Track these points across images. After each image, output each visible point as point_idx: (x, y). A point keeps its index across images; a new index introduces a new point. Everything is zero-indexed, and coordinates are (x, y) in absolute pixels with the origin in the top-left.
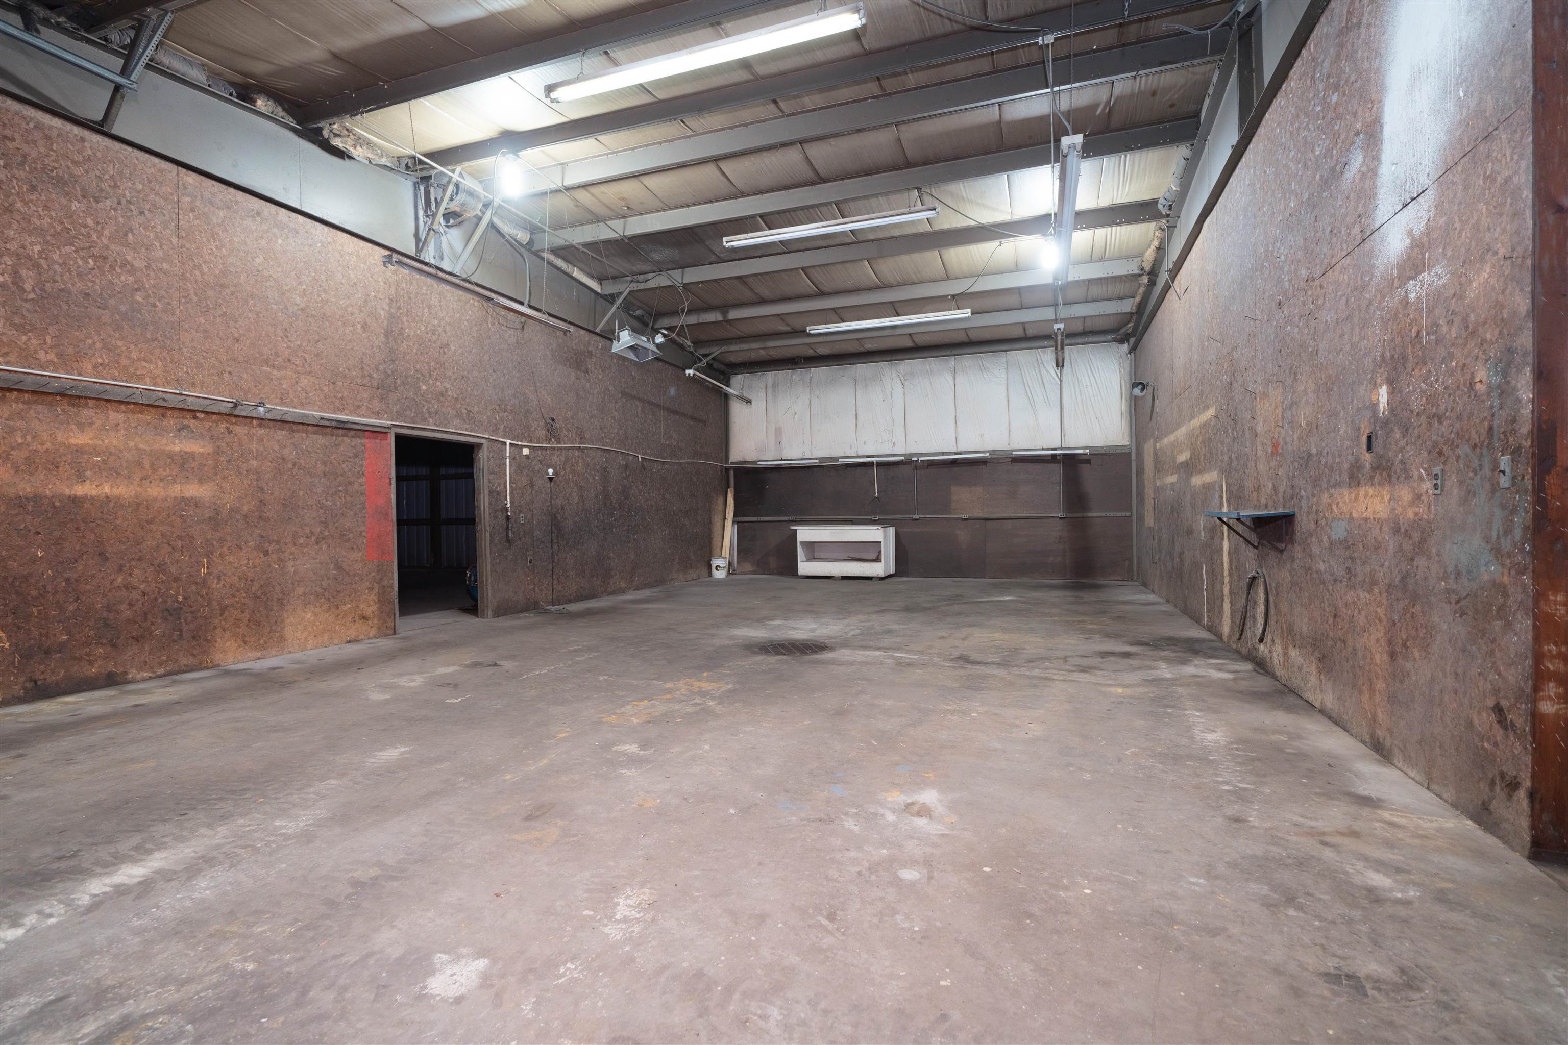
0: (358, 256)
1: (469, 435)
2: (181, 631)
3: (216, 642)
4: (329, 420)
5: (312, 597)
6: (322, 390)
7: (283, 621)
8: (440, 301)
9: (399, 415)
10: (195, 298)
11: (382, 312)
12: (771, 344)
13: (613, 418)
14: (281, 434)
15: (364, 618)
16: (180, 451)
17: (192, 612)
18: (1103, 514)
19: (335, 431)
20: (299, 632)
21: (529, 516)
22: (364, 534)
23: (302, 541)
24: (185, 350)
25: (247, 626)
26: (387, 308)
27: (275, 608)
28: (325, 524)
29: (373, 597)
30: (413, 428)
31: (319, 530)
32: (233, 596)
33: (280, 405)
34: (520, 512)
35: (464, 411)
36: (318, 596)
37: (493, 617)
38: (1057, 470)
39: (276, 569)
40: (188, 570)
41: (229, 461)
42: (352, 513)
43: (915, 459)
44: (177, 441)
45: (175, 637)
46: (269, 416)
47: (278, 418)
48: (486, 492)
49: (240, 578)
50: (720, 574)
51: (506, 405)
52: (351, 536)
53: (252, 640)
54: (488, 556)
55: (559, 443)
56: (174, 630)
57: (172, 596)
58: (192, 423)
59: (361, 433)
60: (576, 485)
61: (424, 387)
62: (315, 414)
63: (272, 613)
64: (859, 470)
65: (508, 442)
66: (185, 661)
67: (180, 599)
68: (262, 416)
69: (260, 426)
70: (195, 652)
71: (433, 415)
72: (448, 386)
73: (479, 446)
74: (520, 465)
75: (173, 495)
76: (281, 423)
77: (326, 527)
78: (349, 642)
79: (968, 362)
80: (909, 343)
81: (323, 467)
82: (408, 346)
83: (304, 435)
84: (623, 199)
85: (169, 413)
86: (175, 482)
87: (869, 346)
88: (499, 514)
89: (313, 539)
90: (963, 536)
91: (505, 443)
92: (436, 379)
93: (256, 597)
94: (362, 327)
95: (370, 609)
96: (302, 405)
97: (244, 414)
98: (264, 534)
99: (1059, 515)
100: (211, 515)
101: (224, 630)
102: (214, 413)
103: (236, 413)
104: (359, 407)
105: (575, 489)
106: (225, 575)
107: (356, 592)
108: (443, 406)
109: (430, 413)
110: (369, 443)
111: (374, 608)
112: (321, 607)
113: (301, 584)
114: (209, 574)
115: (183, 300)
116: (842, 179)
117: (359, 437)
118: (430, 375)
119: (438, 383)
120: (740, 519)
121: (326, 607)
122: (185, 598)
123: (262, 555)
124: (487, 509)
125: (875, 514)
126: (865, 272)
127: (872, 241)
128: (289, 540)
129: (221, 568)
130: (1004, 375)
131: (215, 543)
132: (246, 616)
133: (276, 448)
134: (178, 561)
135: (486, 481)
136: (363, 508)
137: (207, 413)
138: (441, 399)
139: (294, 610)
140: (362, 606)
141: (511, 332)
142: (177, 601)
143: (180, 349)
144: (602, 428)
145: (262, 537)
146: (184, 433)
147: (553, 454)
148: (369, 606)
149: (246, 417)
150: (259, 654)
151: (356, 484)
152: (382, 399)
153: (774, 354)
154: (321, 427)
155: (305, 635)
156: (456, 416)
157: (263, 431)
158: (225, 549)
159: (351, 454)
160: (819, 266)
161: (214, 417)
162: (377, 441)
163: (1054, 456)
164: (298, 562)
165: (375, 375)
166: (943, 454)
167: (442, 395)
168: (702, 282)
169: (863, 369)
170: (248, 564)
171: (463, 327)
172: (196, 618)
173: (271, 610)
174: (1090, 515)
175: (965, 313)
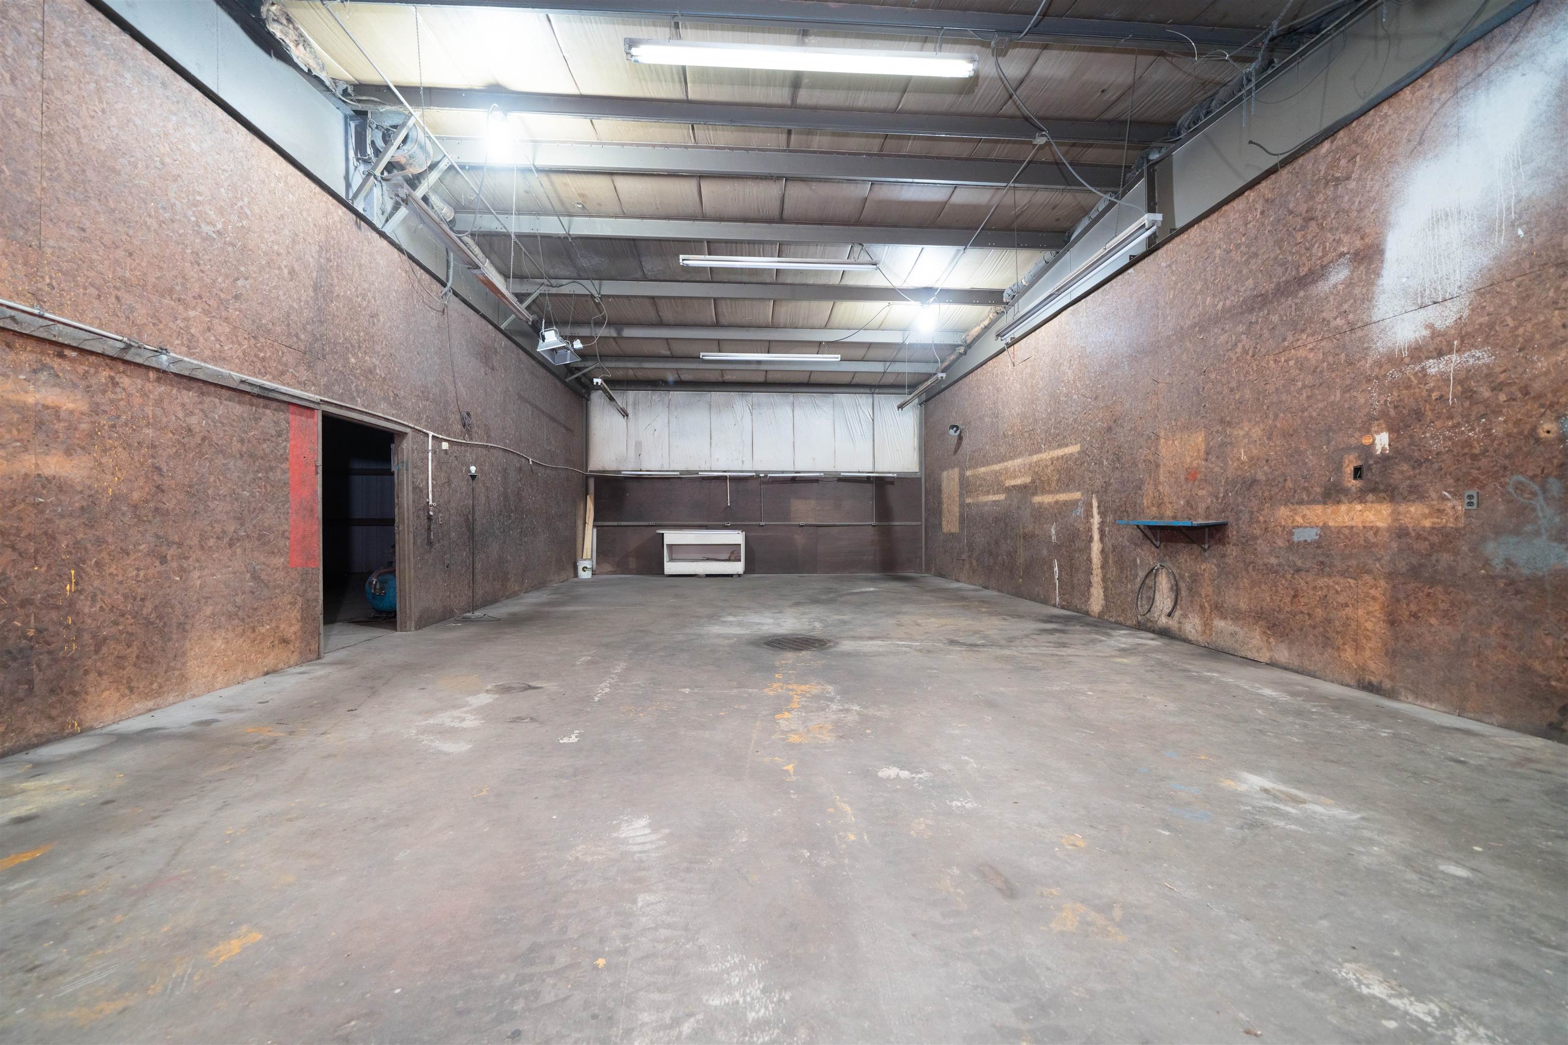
0: (286, 183)
1: (396, 422)
2: (30, 682)
3: (87, 693)
4: (251, 384)
5: (223, 619)
6: (240, 344)
7: (184, 654)
8: (370, 262)
9: (328, 388)
10: (67, 176)
11: (311, 260)
12: (647, 365)
13: (512, 419)
14: (189, 396)
15: (285, 641)
16: (36, 404)
17: (49, 653)
18: (903, 523)
19: (255, 400)
20: (206, 667)
21: (447, 516)
22: (287, 534)
23: (211, 542)
24: (49, 251)
25: (135, 665)
26: (317, 257)
27: (175, 637)
28: (241, 519)
29: (295, 614)
30: (341, 407)
31: (232, 529)
32: (116, 623)
33: (187, 356)
34: (440, 511)
35: (391, 394)
36: (230, 617)
37: (416, 629)
38: (871, 489)
39: (177, 582)
40: (44, 587)
41: (114, 426)
42: (273, 507)
43: (762, 475)
44: (31, 388)
45: (21, 694)
46: (174, 369)
47: (186, 373)
48: (410, 488)
49: (126, 596)
50: (586, 575)
51: (429, 393)
52: (272, 537)
53: (141, 686)
54: (412, 559)
55: (471, 439)
56: (19, 682)
57: (17, 628)
58: (56, 363)
59: (283, 406)
60: (484, 484)
61: (353, 360)
62: (234, 374)
63: (170, 644)
64: (713, 483)
65: (431, 434)
66: (35, 728)
67: (31, 633)
68: (164, 367)
69: (158, 380)
70: (54, 713)
71: (361, 395)
72: (377, 363)
73: (403, 435)
74: (441, 460)
75: (23, 471)
76: (187, 380)
77: (242, 525)
78: (267, 673)
79: (803, 399)
80: (761, 378)
81: (239, 445)
82: (338, 309)
83: (217, 401)
84: (582, 196)
85: (18, 343)
86: (26, 449)
87: (728, 377)
88: (421, 513)
89: (226, 540)
90: (800, 539)
91: (427, 435)
92: (365, 353)
93: (148, 623)
94: (290, 273)
95: (292, 629)
96: (214, 360)
97: (139, 360)
98: (161, 534)
99: (873, 523)
100: (84, 504)
101: (100, 674)
102: (92, 353)
103: (128, 357)
104: (282, 373)
105: (483, 490)
106: (103, 592)
107: (276, 609)
108: (371, 385)
109: (358, 391)
110: (297, 419)
111: (296, 627)
112: (234, 630)
113: (210, 601)
114: (80, 592)
115: (47, 174)
116: (796, 223)
117: (282, 411)
118: (359, 347)
119: (367, 358)
120: (600, 523)
121: (239, 630)
122: (39, 631)
123: (157, 563)
124: (411, 508)
125: (726, 520)
126: (766, 311)
127: (787, 284)
128: (195, 541)
129: (97, 583)
130: (831, 412)
131: (89, 545)
132: (135, 649)
133: (181, 415)
134: (28, 574)
135: (410, 476)
136: (286, 502)
137: (81, 351)
138: (370, 377)
139: (200, 638)
140: (282, 626)
141: (433, 313)
142: (26, 637)
143: (40, 247)
144: (503, 429)
145: (158, 537)
146: (44, 376)
147: (466, 451)
148: (291, 625)
149: (140, 365)
150: (150, 704)
151: (279, 470)
152: (310, 367)
153: (641, 375)
154: (238, 392)
155: (212, 671)
156: (384, 399)
157: (163, 388)
158: (104, 554)
159: (274, 433)
160: (731, 299)
161: (92, 359)
162: (303, 418)
163: (869, 478)
164: (206, 572)
165: (302, 336)
166: (783, 472)
167: (371, 372)
168: (613, 296)
169: (717, 397)
170: (137, 576)
171: (391, 297)
172: (55, 661)
173: (169, 640)
174: (894, 523)
175: (836, 357)
